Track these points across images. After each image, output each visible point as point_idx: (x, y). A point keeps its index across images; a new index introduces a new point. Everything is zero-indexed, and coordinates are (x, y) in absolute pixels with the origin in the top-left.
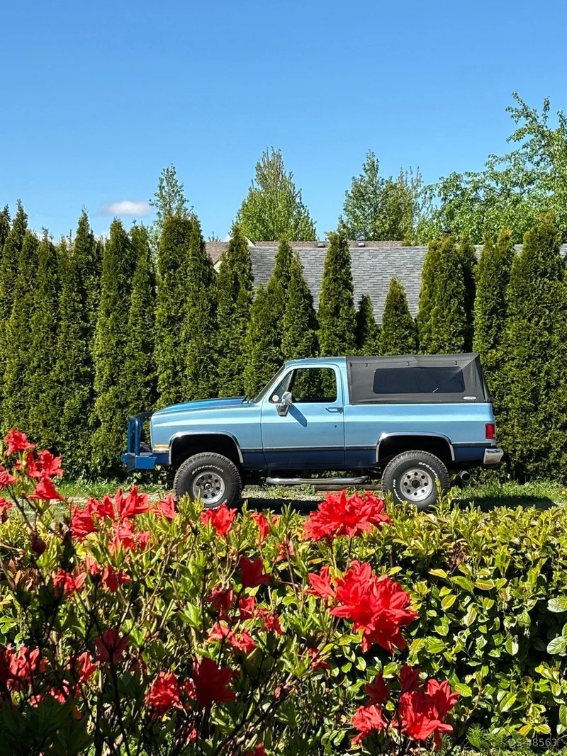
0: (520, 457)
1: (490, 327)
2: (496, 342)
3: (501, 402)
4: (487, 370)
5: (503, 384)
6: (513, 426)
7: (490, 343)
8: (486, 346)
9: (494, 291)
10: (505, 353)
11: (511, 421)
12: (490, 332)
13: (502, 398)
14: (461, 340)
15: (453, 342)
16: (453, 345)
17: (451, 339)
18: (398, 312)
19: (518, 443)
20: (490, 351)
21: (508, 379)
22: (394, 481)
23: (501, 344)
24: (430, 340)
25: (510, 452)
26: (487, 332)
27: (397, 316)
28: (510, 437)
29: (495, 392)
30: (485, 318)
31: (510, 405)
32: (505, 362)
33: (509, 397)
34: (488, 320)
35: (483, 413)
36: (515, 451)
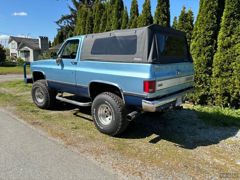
0: (236, 96)
1: (228, 25)
2: (232, 33)
3: (229, 65)
4: (223, 48)
5: (231, 56)
6: (235, 79)
7: (227, 34)
8: (225, 35)
9: (233, 4)
10: (236, 39)
11: (234, 76)
12: (228, 27)
13: (230, 63)
14: (210, 33)
15: (205, 34)
16: (205, 35)
17: (205, 32)
18: (183, 22)
19: (236, 88)
20: (226, 38)
21: (235, 53)
22: (95, 109)
23: (234, 34)
24: (196, 34)
25: (230, 92)
26: (226, 28)
27: (183, 23)
28: (232, 85)
29: (226, 60)
30: (226, 20)
31: (234, 68)
32: (236, 44)
33: (234, 63)
34: (228, 20)
35: (144, 71)
36: (233, 92)
